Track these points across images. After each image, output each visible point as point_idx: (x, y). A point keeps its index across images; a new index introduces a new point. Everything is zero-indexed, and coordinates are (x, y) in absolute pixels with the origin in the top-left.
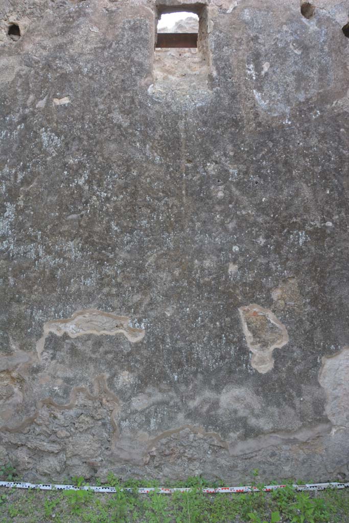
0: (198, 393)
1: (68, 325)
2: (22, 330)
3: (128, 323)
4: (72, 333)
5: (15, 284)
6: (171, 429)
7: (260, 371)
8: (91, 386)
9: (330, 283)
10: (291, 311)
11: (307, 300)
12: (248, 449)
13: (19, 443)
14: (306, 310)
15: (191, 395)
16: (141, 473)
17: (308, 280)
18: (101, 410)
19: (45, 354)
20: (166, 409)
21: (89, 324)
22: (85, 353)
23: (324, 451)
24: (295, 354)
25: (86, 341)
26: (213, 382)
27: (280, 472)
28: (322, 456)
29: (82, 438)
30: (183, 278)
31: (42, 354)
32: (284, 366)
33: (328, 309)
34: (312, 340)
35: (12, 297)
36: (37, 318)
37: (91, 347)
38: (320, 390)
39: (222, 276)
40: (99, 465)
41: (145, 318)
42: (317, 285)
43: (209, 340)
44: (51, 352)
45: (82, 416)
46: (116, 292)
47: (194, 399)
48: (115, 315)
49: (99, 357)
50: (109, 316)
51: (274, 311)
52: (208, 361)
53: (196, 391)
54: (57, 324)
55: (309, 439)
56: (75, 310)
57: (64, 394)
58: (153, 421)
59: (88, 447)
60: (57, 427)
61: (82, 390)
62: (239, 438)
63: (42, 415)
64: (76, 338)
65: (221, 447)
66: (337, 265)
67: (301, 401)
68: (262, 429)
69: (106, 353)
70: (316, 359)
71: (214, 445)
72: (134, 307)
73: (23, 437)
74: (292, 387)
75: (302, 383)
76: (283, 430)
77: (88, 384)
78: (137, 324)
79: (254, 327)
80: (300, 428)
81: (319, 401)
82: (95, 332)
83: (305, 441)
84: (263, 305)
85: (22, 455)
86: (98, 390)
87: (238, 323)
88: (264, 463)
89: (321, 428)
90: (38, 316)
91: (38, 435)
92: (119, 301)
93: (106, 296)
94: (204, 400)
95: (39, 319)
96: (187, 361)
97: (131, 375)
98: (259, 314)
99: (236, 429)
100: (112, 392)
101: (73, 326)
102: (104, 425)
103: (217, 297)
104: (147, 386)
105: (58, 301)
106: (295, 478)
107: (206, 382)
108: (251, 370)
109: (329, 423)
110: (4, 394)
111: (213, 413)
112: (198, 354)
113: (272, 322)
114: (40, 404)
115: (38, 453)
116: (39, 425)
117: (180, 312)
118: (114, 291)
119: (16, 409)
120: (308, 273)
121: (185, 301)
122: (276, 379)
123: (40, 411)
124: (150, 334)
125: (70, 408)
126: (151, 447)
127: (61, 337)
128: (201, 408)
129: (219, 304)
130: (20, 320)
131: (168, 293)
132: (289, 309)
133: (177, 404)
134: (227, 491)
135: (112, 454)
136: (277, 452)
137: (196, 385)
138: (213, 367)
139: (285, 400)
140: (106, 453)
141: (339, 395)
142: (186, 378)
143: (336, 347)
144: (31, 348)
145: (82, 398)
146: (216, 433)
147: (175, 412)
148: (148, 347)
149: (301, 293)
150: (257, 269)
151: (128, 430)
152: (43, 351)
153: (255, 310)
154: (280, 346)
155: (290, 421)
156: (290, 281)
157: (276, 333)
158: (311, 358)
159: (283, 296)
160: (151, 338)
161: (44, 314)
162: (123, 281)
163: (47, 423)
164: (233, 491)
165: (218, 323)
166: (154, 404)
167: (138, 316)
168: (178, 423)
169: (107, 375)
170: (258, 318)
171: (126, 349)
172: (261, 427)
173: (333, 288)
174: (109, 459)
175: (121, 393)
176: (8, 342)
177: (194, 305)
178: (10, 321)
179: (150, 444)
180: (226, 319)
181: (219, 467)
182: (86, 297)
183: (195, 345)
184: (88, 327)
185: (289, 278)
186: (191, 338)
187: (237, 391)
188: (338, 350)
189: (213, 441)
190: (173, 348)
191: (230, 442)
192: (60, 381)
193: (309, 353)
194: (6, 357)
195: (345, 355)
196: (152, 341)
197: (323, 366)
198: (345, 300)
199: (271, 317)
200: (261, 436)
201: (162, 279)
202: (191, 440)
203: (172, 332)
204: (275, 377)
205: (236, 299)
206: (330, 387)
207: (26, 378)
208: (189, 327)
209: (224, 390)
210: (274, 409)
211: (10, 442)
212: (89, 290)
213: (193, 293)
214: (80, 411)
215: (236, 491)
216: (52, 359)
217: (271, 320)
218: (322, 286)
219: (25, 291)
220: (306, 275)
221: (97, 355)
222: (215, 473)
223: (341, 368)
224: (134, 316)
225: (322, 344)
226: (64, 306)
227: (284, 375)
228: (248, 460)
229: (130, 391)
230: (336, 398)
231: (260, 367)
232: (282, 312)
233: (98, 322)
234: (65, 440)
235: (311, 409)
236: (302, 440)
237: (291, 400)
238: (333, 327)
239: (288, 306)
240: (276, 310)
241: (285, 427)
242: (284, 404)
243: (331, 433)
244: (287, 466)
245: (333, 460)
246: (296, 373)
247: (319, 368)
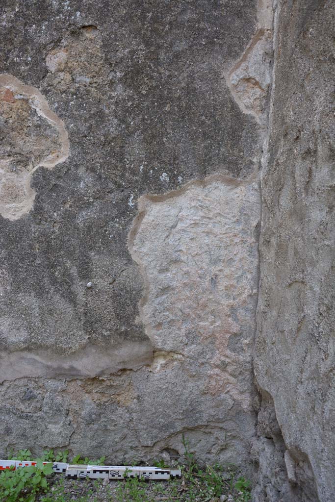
7: (6, 216)
9: (171, 46)
10: (82, 95)
11: (118, 74)
14: (113, 94)
17: (124, 35)
23: (135, 400)
24: (82, 184)
27: (42, 435)
28: (129, 411)
32: (56, 208)
33: (161, 97)
34: (121, 157)
38: (131, 269)
42: (142, 47)
51: (45, 92)
55: (102, 373)
66: (189, 11)
67: (88, 288)
68: (5, 340)
70: (125, 199)
74: (70, 255)
75: (91, 248)
76: (47, 348)
80: (84, 348)
81: (127, 292)
83: (93, 375)
84: (23, 78)
88: (8, 412)
89: (127, 351)
98: (16, 97)
109: (145, 343)
113: (40, 113)
120: (125, 21)
122: (37, 235)
132: (78, 89)
136: (36, 392)
139: (54, 282)
141: (174, 284)
143: (173, 177)
149: (106, 60)
150: (21, 5)
153: (8, 87)
154: (50, 166)
155: (64, 330)
156: (87, 35)
157: (47, 137)
158: (115, 197)
159: (70, 65)
170: (13, 105)
173: (177, 56)
185: (84, 27)
188: (177, 184)
193: (111, 186)
195: (192, 199)
197: (142, 215)
198: (200, 84)
199: (39, 102)
200: (3, 354)
204: (35, 230)
206: (152, 265)
210: (29, 300)
217: (38, 110)
218: (153, 49)
220: (121, 26)
223: (180, 226)
225: (142, 167)
227: (55, 228)
230: (165, 290)
231: (8, 206)
232: (63, 95)
235: (111, 309)
236: (88, 373)
237: (67, 283)
238: (168, 134)
239: (77, 85)
240: (49, 91)
241: (52, 341)
242: (52, 291)
243: (155, 365)
244: (55, 423)
245: (152, 422)
246: (81, 225)
247: (131, 220)
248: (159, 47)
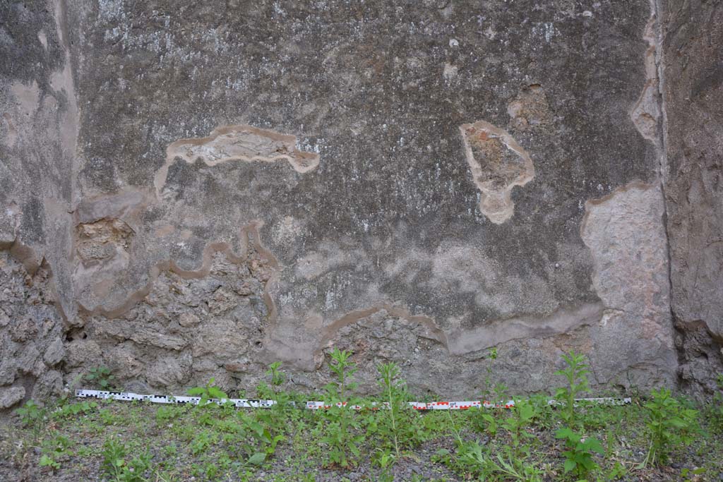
0: (399, 252)
1: (204, 147)
2: (134, 155)
3: (295, 145)
4: (210, 159)
5: (127, 88)
6: (359, 310)
7: (494, 221)
8: (236, 239)
9: (592, 95)
10: (537, 133)
12: (478, 344)
13: (121, 335)
14: (559, 132)
15: (390, 256)
16: (310, 384)
17: (559, 90)
18: (250, 279)
19: (167, 190)
20: (350, 276)
21: (236, 147)
22: (229, 189)
23: (593, 348)
24: (545, 196)
25: (230, 170)
26: (423, 235)
27: (527, 382)
28: (589, 356)
29: (218, 325)
30: (378, 82)
31: (162, 190)
33: (590, 132)
34: (569, 175)
35: (121, 106)
36: (157, 137)
37: (237, 179)
38: (585, 251)
39: (435, 79)
40: (244, 369)
41: (321, 138)
42: (573, 97)
43: (417, 170)
44: (176, 187)
45: (220, 290)
46: (278, 99)
47: (394, 261)
48: (276, 132)
49: (249, 194)
50: (266, 135)
51: (511, 132)
52: (415, 202)
53: (397, 249)
54: (187, 146)
55: (569, 329)
56: (217, 125)
57: (193, 252)
58: (329, 295)
59: (228, 340)
60: (180, 308)
61: (221, 247)
62: (463, 325)
63: (158, 288)
64: (214, 167)
65: (435, 342)
66: (601, 71)
67: (556, 268)
68: (498, 312)
69: (260, 188)
70: (576, 204)
71: (424, 338)
72: (303, 121)
73: (126, 325)
74: (542, 245)
75: (556, 239)
76: (529, 314)
77: (231, 237)
78: (309, 146)
79: (483, 155)
80: (556, 311)
81: (583, 268)
82: (244, 158)
83: (563, 332)
84: (494, 123)
85: (125, 355)
86: (246, 248)
87: (459, 147)
88: (502, 367)
89: (587, 310)
90: (160, 133)
91: (149, 322)
92: (281, 112)
93: (263, 105)
94: (409, 264)
95: (161, 139)
96: (383, 202)
97: (297, 223)
98: (490, 136)
99: (459, 311)
100: (267, 249)
101: (212, 150)
102: (253, 303)
103: (428, 110)
104: (321, 240)
105: (191, 112)
106: (549, 392)
107: (412, 234)
108: (480, 217)
109: (599, 303)
110: (101, 257)
111: (422, 284)
112: (399, 191)
113: (509, 147)
114: (155, 270)
115: (148, 351)
116: (152, 305)
117: (372, 130)
118: (275, 97)
119: (117, 278)
120: (559, 80)
121: (380, 113)
122: (517, 233)
123: (154, 282)
124: (328, 162)
125: (200, 276)
126: (325, 339)
127: (193, 165)
128: (405, 276)
129: (430, 120)
130: (132, 141)
131: (355, 101)
132: (533, 129)
133: (367, 268)
134: (445, 407)
135: (265, 350)
136: (521, 350)
137: (396, 239)
138: (422, 212)
139: (532, 265)
140: (255, 350)
141: (613, 260)
142: (381, 228)
143: (606, 187)
144: (146, 182)
145: (220, 260)
146: (427, 317)
147: (365, 282)
148: (325, 180)
149: (550, 108)
150: (486, 72)
151: (291, 310)
152: (165, 187)
153: (484, 130)
154: (523, 184)
155: (540, 300)
156: (534, 91)
157: (516, 164)
158: (568, 202)
159: (524, 112)
160: (329, 167)
161: (169, 131)
162: (289, 84)
163: (165, 301)
164: (454, 408)
165: (429, 147)
166: (331, 270)
167: (310, 135)
168: (369, 300)
169: (261, 223)
170: (488, 142)
171: (291, 182)
172: (497, 309)
173: (597, 102)
174: (260, 361)
175: (281, 249)
176: (111, 174)
177: (393, 120)
178: (115, 143)
179: (325, 333)
180: (442, 141)
181: (432, 373)
182: (233, 106)
183: (395, 178)
184: (234, 151)
185: (532, 85)
186: (389, 167)
187: (461, 251)
188: (608, 191)
189: (423, 330)
190: (361, 182)
191: (449, 332)
192: (188, 234)
193: (565, 195)
194: (107, 197)
195: (618, 201)
196: (330, 171)
197: (588, 214)
198: (615, 121)
199: (507, 139)
200: (498, 323)
201: (346, 82)
202: (389, 329)
203: (361, 157)
204: (515, 230)
205: (455, 113)
206: (598, 248)
207: (136, 229)
208: (386, 151)
209: (440, 249)
210: (515, 281)
211: (106, 333)
212: (238, 97)
213: (392, 103)
214: (217, 282)
215: (459, 408)
216: (177, 198)
217: (507, 145)
218: (580, 98)
219: (141, 98)
220: (557, 83)
221: (246, 192)
222: (426, 383)
223: (613, 220)
224: (304, 135)
225: (584, 182)
226: (200, 118)
227: (529, 228)
228: (477, 363)
229: (296, 248)
230: (608, 265)
231: (493, 214)
232: (524, 134)
233: (248, 143)
234: (191, 329)
235: (572, 281)
236: (559, 330)
237: (541, 266)
238: (599, 157)
239: (532, 126)
240: (514, 131)
241: (532, 309)
242: (530, 273)
243: (602, 321)
244: (536, 373)
245: (606, 363)
246: (547, 224)
247: (582, 218)
248: (584, 97)
